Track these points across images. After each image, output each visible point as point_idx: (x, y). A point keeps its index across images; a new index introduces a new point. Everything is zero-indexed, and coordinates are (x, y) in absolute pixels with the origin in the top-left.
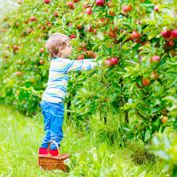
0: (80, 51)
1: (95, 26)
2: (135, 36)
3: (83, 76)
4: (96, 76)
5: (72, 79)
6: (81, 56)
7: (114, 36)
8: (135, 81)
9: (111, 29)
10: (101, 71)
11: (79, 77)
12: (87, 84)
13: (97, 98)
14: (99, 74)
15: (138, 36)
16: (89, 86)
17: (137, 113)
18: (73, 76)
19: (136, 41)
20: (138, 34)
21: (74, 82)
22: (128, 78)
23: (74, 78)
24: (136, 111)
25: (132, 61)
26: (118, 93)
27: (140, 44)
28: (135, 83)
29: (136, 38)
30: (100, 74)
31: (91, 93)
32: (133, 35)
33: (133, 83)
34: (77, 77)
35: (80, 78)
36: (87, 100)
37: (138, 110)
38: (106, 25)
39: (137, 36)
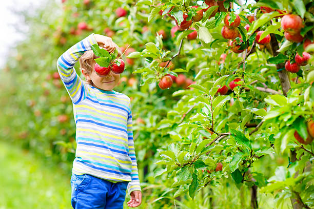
0: (163, 68)
1: (194, 15)
2: (288, 24)
3: (170, 120)
4: (199, 117)
5: (149, 125)
6: (167, 79)
7: (233, 36)
8: (293, 128)
9: (226, 22)
10: (209, 107)
11: (162, 121)
12: (179, 135)
13: (202, 164)
14: (204, 114)
15: (295, 24)
16: (183, 138)
17: (296, 199)
18: (151, 121)
19: (291, 36)
20: (295, 20)
21: (154, 131)
22: (275, 120)
23: (154, 124)
24: (293, 196)
25: (266, 88)
26: (244, 153)
27: (298, 45)
28: (292, 131)
29: (291, 30)
30: (207, 113)
31: (188, 154)
32: (284, 23)
33: (287, 131)
34: (158, 121)
35: (165, 123)
36: (180, 169)
37: (297, 194)
38: (216, 14)
39: (293, 25)
